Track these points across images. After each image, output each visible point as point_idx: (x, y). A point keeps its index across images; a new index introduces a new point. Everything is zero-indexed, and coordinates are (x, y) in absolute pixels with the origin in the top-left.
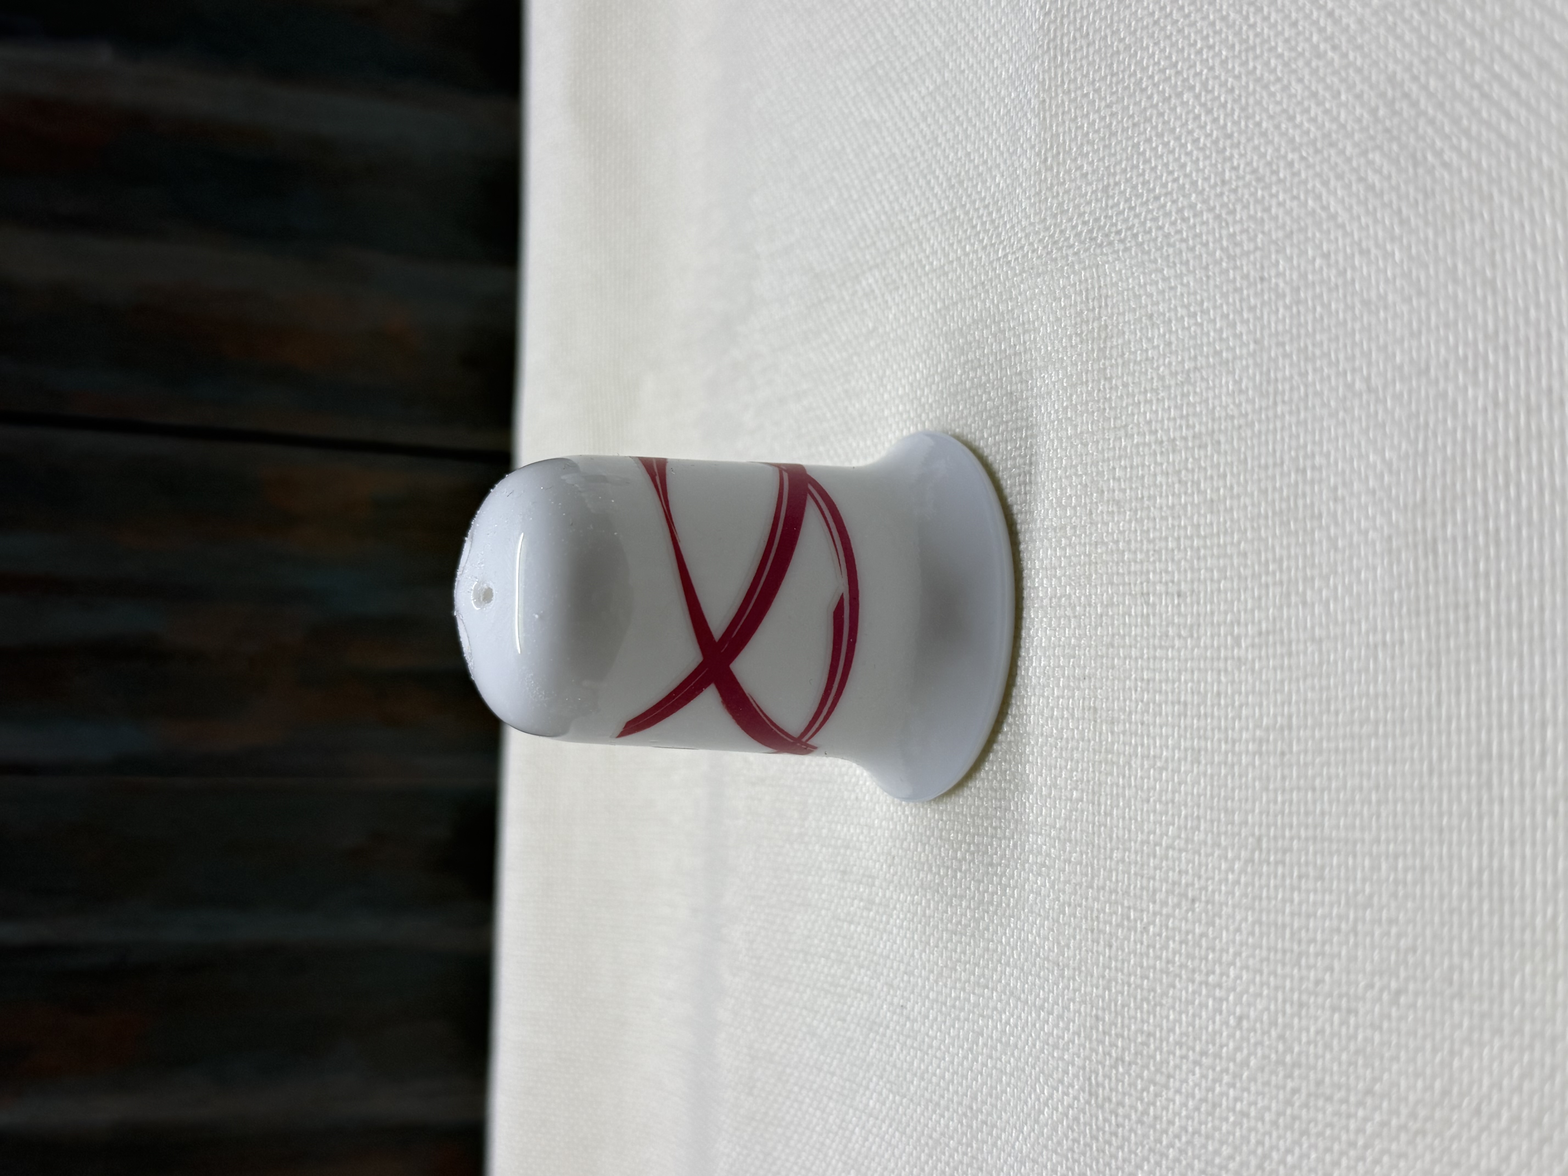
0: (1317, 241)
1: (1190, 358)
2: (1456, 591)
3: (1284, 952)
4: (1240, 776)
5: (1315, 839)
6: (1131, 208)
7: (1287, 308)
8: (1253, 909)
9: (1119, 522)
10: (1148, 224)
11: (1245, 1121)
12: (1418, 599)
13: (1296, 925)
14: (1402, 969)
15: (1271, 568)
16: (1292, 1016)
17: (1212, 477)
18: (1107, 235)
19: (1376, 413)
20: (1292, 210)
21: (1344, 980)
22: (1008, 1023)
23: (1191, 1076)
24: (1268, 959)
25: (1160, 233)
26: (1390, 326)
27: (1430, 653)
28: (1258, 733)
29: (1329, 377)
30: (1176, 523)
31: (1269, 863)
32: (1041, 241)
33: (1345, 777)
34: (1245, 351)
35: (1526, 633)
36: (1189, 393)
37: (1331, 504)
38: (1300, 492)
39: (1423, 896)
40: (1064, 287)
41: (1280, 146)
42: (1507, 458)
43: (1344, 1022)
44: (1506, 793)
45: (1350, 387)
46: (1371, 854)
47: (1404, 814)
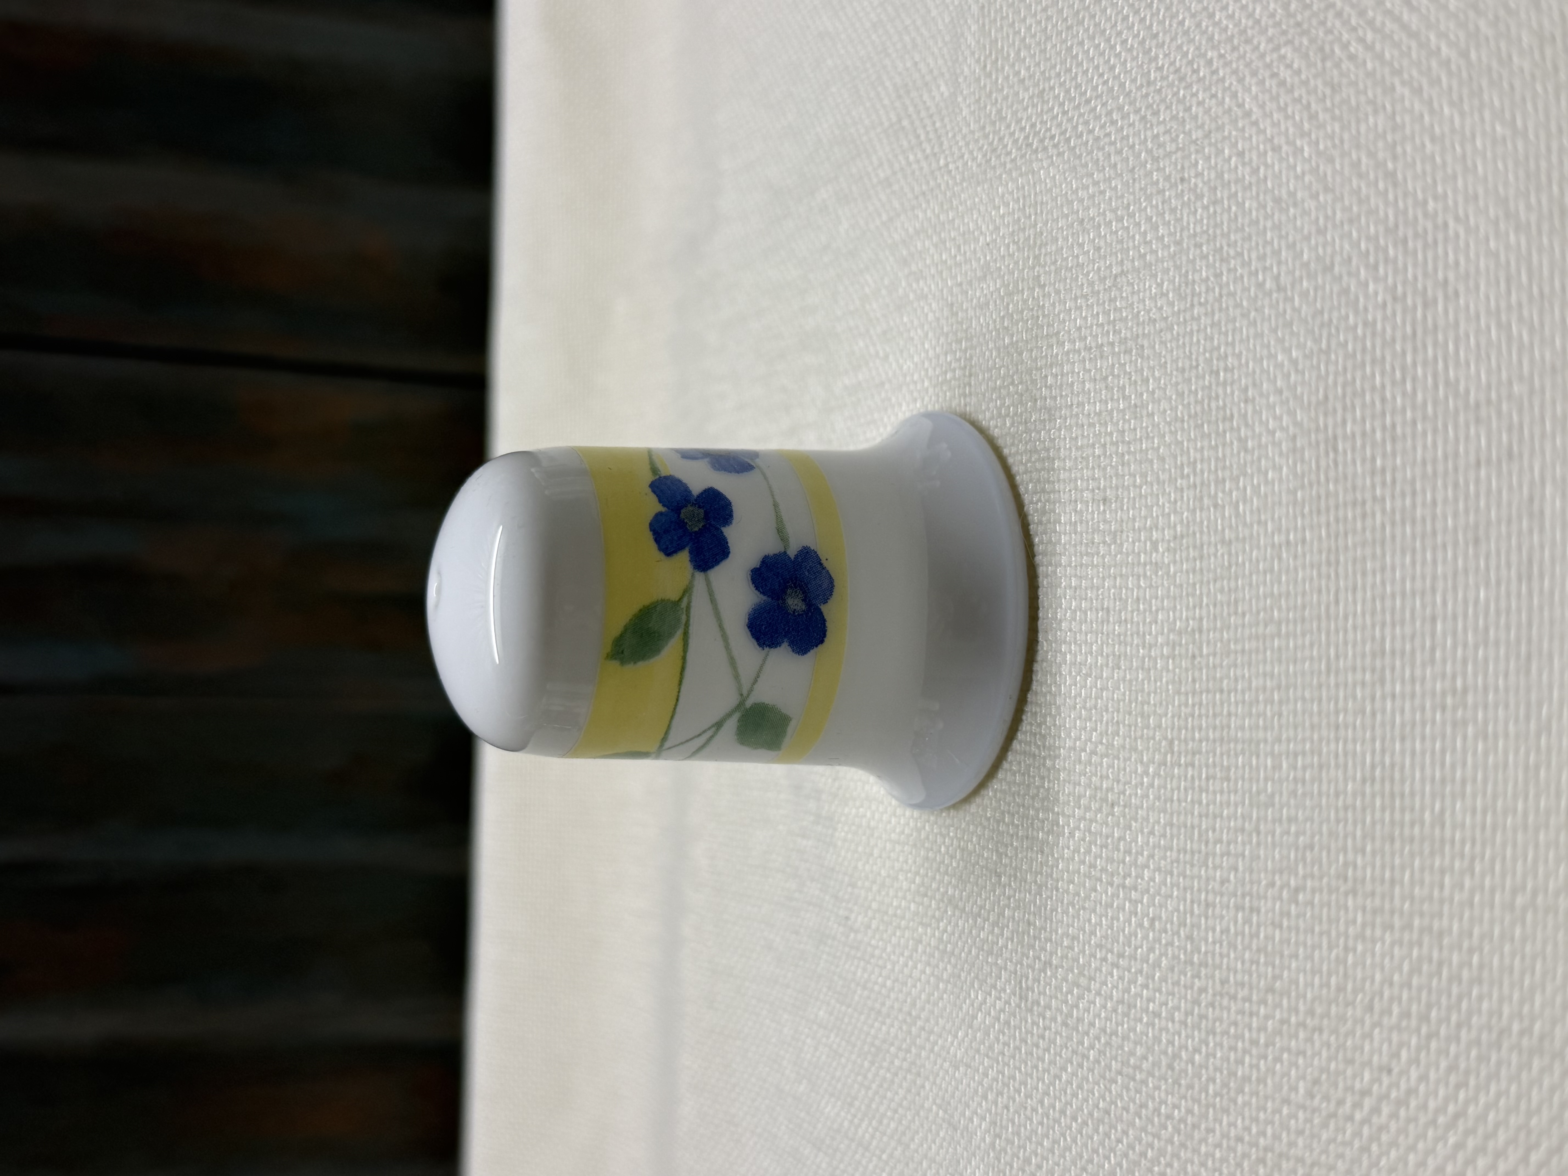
0: (1233, 140)
1: (1117, 263)
2: (1354, 488)
3: (1193, 853)
4: (1155, 681)
5: (1222, 739)
6: (1065, 113)
7: (1206, 208)
8: (1165, 811)
9: (1050, 430)
10: (1080, 128)
11: (1157, 1021)
12: (1319, 497)
13: (1204, 827)
14: (1300, 867)
15: (1186, 471)
16: (1199, 916)
17: (1136, 382)
18: (1042, 141)
19: (1285, 311)
20: (1210, 109)
21: (1247, 879)
22: (945, 931)
23: (1109, 978)
24: (1178, 861)
25: (1091, 137)
26: (1299, 223)
27: (1329, 551)
28: (1171, 637)
29: (1242, 277)
30: (1103, 430)
31: (1180, 765)
32: (981, 149)
33: (1250, 677)
34: (1166, 254)
35: (1419, 529)
36: (1116, 298)
37: (1242, 405)
38: (1213, 394)
39: (1320, 794)
40: (1003, 196)
41: (1200, 44)
42: (1404, 353)
43: (1247, 921)
44: (1398, 688)
45: (1260, 285)
46: (1272, 754)
47: (1304, 712)
